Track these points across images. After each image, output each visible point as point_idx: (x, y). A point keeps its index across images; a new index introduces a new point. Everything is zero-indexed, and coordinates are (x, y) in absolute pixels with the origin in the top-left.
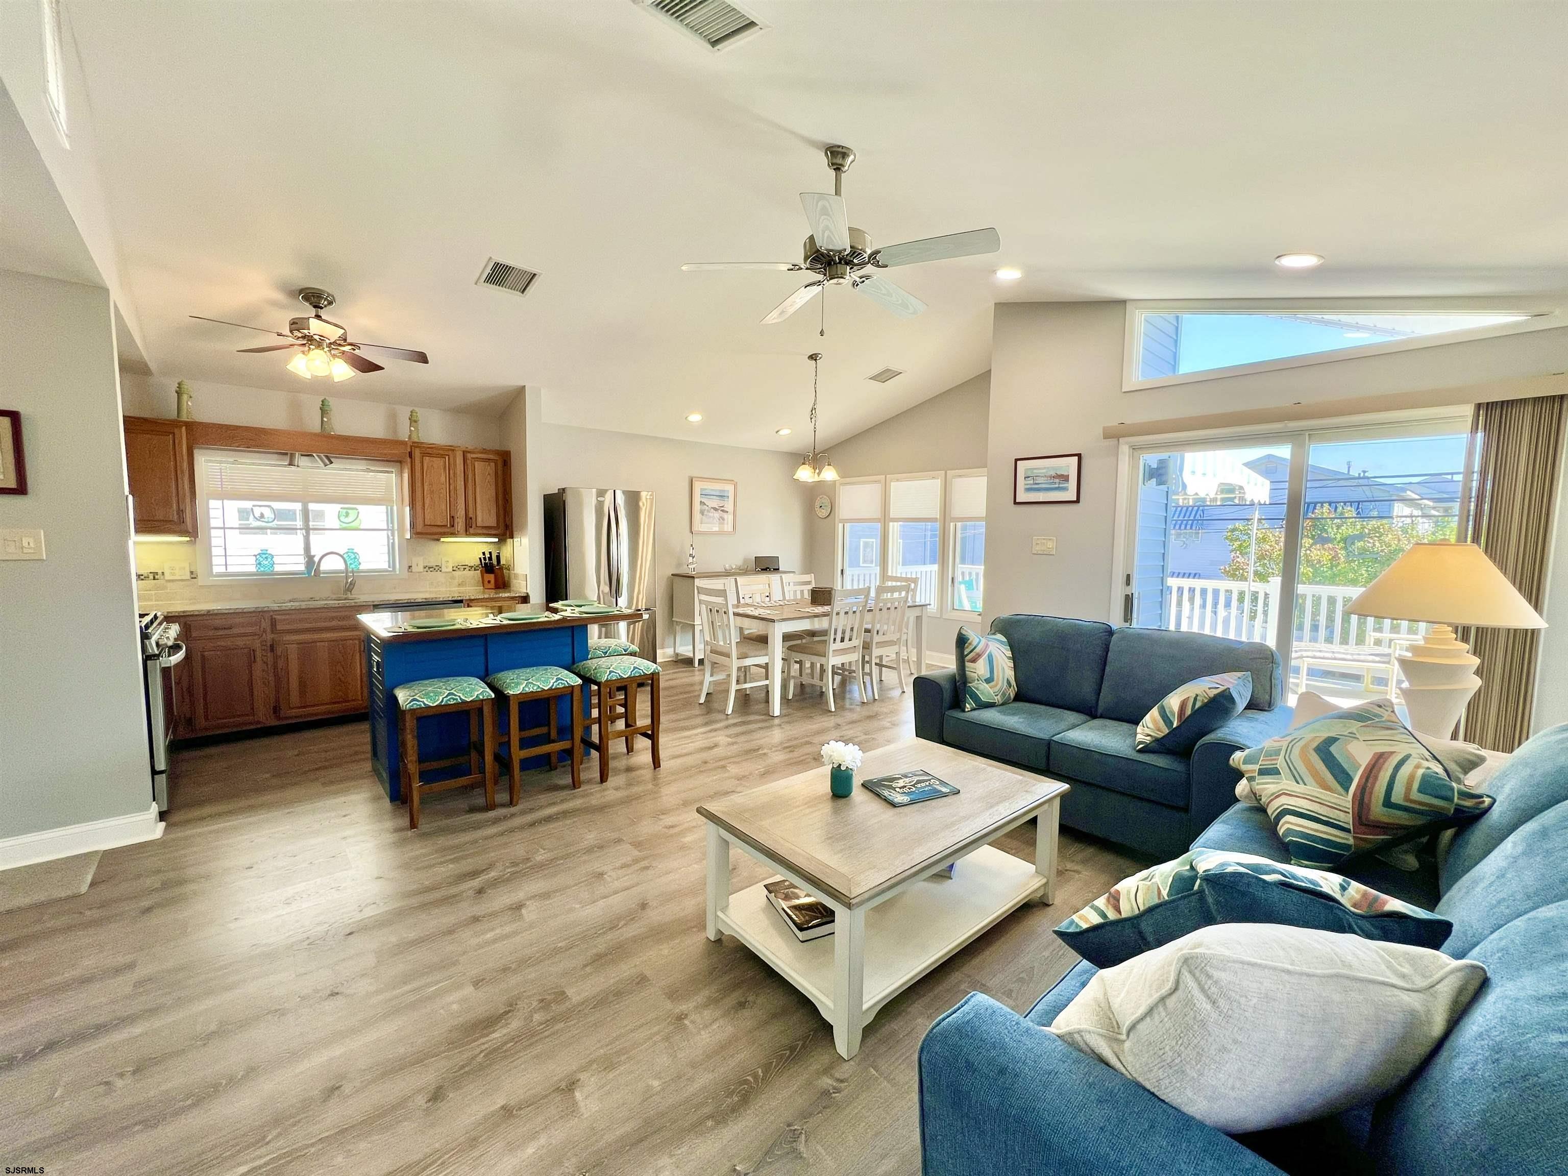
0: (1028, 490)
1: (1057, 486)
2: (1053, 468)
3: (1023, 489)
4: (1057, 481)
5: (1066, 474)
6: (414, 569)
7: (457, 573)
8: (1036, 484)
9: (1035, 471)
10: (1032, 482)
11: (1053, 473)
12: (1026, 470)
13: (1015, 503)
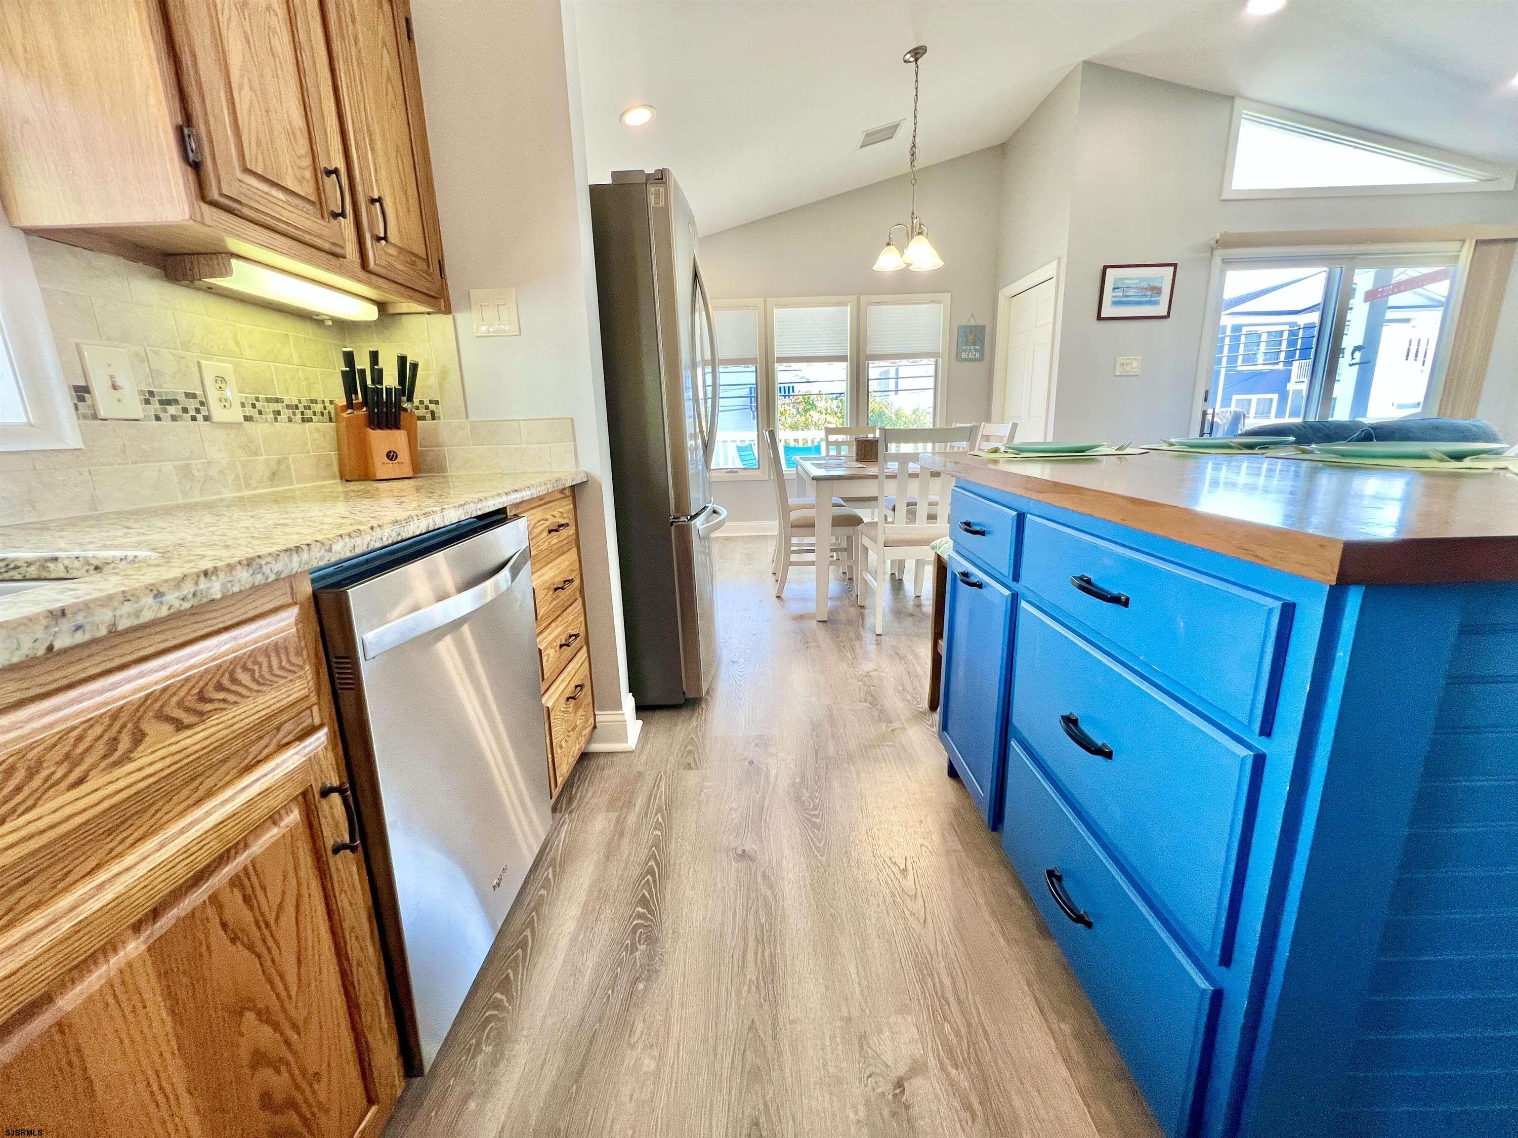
0: (1115, 303)
1: (1148, 299)
2: (1146, 279)
3: (1110, 302)
4: (1149, 293)
5: (1158, 285)
6: (105, 405)
8: (1126, 296)
9: (1126, 281)
10: (1121, 294)
11: (1145, 284)
12: (1116, 280)
13: (1099, 318)
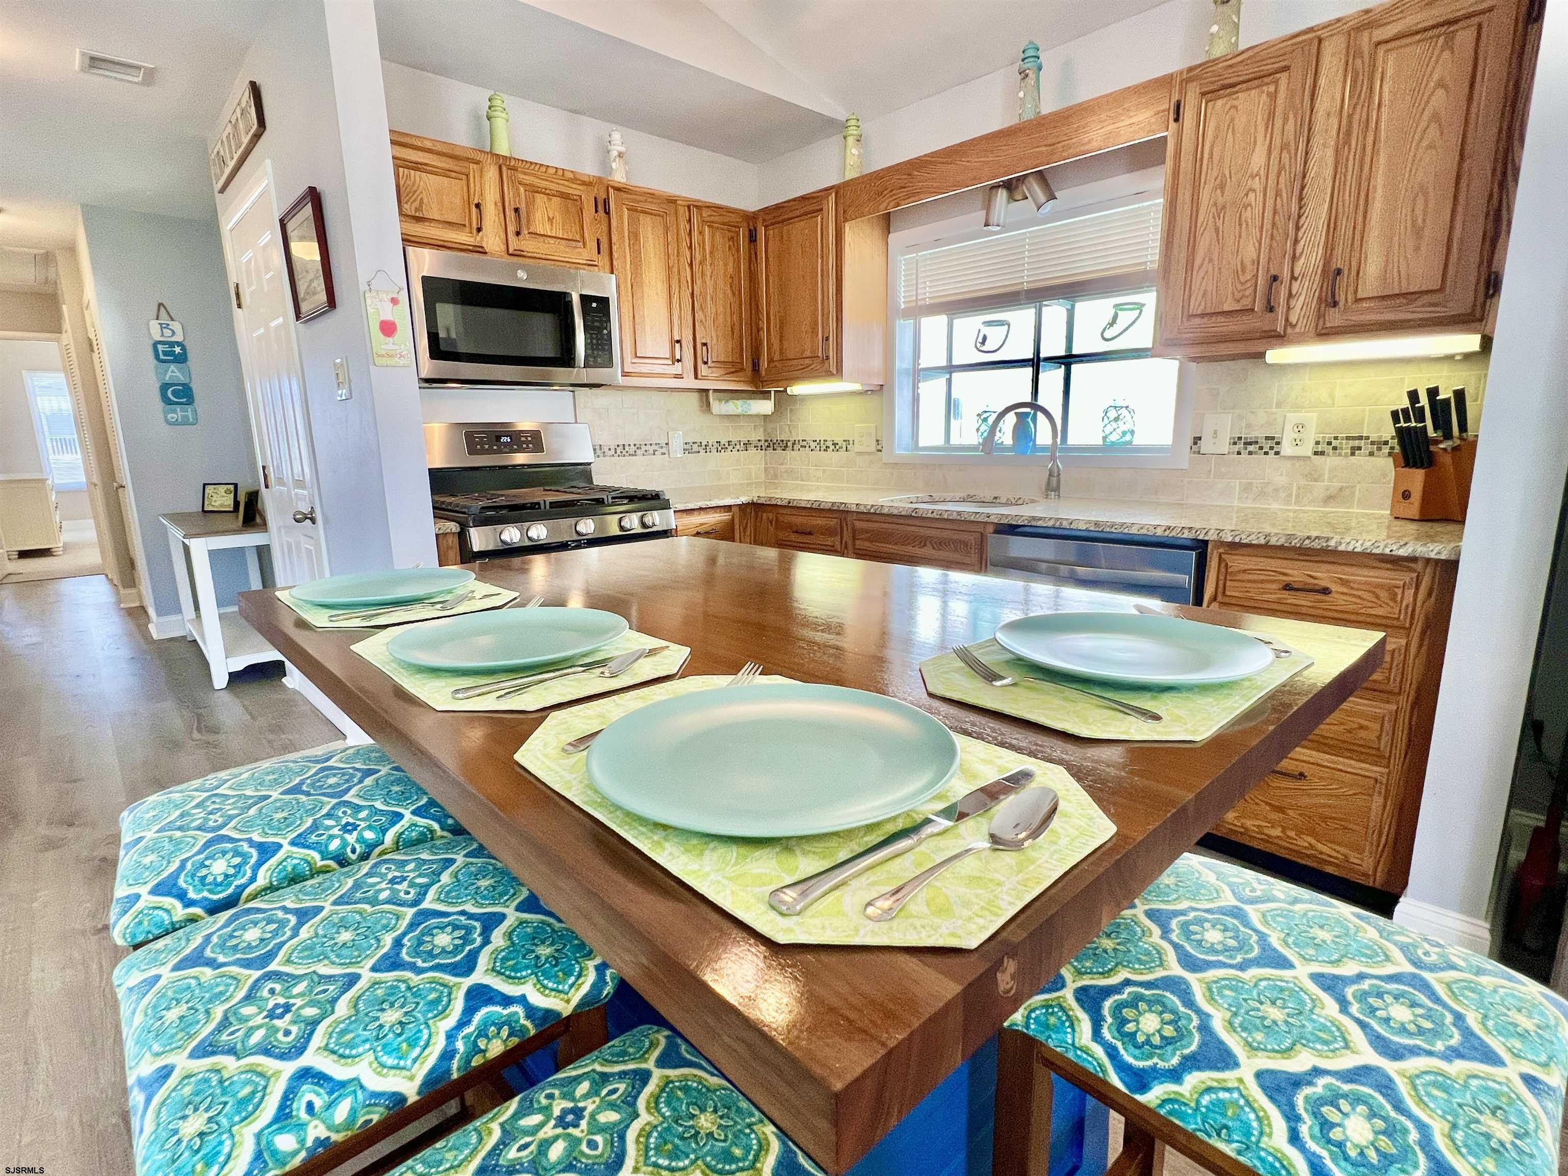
6: (1206, 446)
7: (1329, 462)
